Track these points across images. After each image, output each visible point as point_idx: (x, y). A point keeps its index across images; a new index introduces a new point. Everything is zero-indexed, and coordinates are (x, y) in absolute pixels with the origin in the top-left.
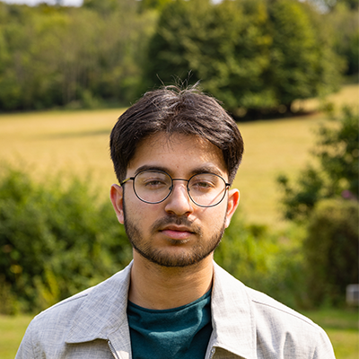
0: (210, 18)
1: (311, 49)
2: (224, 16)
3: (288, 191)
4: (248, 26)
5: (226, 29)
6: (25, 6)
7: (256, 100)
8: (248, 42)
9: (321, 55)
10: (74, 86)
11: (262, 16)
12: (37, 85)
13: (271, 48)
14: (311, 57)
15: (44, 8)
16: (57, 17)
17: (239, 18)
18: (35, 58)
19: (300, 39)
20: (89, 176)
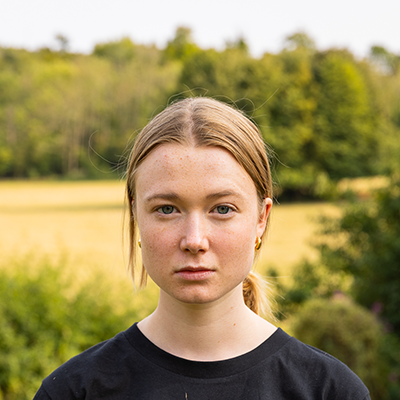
0: (241, 76)
1: (364, 119)
2: (260, 73)
3: (279, 287)
4: (287, 87)
5: (260, 90)
6: (23, 51)
7: (294, 177)
8: (288, 107)
9: (376, 125)
10: (77, 151)
11: (306, 75)
12: (30, 148)
13: (315, 114)
14: (363, 128)
15: (46, 54)
16: (61, 67)
17: (278, 76)
18: (32, 115)
19: (350, 104)
20: (64, 261)
